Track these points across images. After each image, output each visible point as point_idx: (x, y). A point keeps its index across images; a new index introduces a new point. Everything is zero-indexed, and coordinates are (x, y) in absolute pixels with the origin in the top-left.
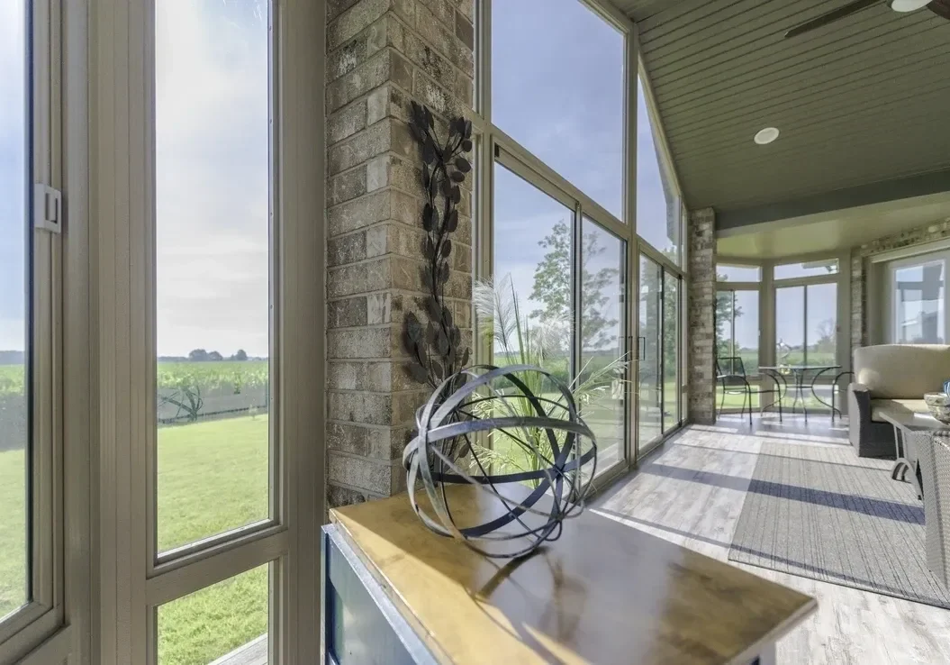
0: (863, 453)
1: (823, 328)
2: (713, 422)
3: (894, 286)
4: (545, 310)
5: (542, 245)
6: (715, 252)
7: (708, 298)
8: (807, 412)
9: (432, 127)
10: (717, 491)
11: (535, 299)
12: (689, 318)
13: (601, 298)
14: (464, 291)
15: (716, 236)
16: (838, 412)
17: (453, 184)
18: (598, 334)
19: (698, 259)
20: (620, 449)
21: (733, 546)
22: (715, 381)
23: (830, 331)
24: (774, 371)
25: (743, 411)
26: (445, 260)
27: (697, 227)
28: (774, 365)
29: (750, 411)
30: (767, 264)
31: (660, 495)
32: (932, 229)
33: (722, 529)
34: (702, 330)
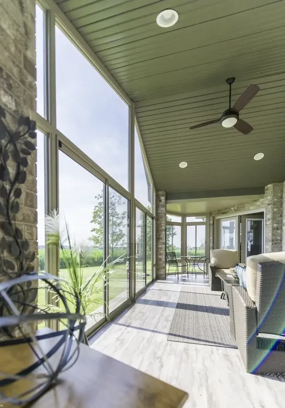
0: (213, 289)
1: (202, 241)
2: (165, 279)
3: (222, 228)
4: (98, 228)
5: (97, 198)
6: (166, 209)
7: (163, 228)
8: (196, 273)
9: (5, 117)
10: (165, 309)
11: (93, 223)
12: (156, 236)
13: (123, 224)
14: (32, 219)
15: (166, 203)
16: (205, 273)
17: (22, 155)
18: (121, 240)
19: (160, 211)
20: (127, 293)
21: (170, 334)
22: (166, 261)
23: (204, 242)
24: (186, 258)
25: (175, 274)
26: (17, 200)
27: (159, 198)
28: (186, 255)
29: (178, 273)
30: (184, 215)
31: (143, 314)
32: (232, 209)
33: (166, 326)
34: (161, 241)
